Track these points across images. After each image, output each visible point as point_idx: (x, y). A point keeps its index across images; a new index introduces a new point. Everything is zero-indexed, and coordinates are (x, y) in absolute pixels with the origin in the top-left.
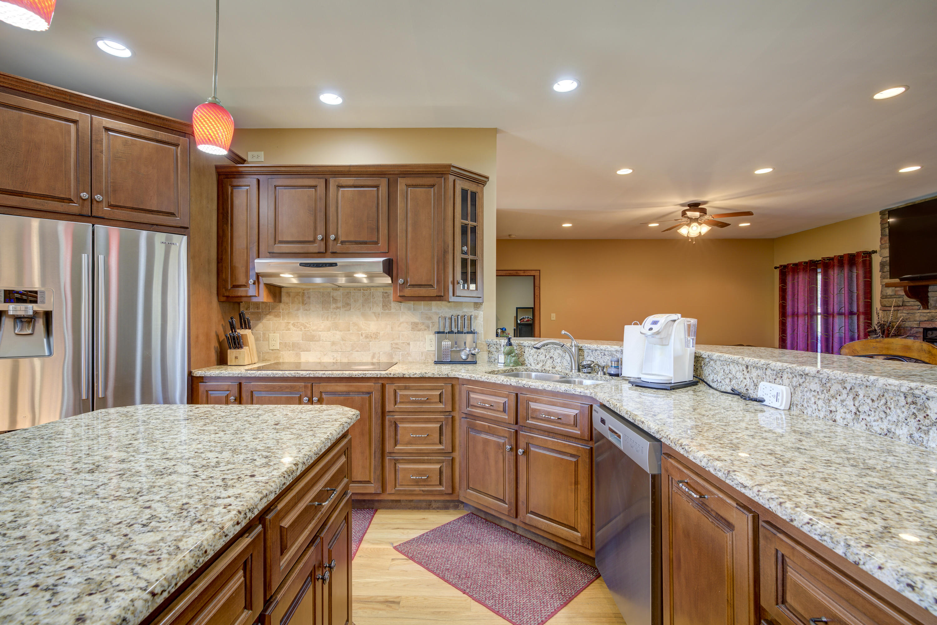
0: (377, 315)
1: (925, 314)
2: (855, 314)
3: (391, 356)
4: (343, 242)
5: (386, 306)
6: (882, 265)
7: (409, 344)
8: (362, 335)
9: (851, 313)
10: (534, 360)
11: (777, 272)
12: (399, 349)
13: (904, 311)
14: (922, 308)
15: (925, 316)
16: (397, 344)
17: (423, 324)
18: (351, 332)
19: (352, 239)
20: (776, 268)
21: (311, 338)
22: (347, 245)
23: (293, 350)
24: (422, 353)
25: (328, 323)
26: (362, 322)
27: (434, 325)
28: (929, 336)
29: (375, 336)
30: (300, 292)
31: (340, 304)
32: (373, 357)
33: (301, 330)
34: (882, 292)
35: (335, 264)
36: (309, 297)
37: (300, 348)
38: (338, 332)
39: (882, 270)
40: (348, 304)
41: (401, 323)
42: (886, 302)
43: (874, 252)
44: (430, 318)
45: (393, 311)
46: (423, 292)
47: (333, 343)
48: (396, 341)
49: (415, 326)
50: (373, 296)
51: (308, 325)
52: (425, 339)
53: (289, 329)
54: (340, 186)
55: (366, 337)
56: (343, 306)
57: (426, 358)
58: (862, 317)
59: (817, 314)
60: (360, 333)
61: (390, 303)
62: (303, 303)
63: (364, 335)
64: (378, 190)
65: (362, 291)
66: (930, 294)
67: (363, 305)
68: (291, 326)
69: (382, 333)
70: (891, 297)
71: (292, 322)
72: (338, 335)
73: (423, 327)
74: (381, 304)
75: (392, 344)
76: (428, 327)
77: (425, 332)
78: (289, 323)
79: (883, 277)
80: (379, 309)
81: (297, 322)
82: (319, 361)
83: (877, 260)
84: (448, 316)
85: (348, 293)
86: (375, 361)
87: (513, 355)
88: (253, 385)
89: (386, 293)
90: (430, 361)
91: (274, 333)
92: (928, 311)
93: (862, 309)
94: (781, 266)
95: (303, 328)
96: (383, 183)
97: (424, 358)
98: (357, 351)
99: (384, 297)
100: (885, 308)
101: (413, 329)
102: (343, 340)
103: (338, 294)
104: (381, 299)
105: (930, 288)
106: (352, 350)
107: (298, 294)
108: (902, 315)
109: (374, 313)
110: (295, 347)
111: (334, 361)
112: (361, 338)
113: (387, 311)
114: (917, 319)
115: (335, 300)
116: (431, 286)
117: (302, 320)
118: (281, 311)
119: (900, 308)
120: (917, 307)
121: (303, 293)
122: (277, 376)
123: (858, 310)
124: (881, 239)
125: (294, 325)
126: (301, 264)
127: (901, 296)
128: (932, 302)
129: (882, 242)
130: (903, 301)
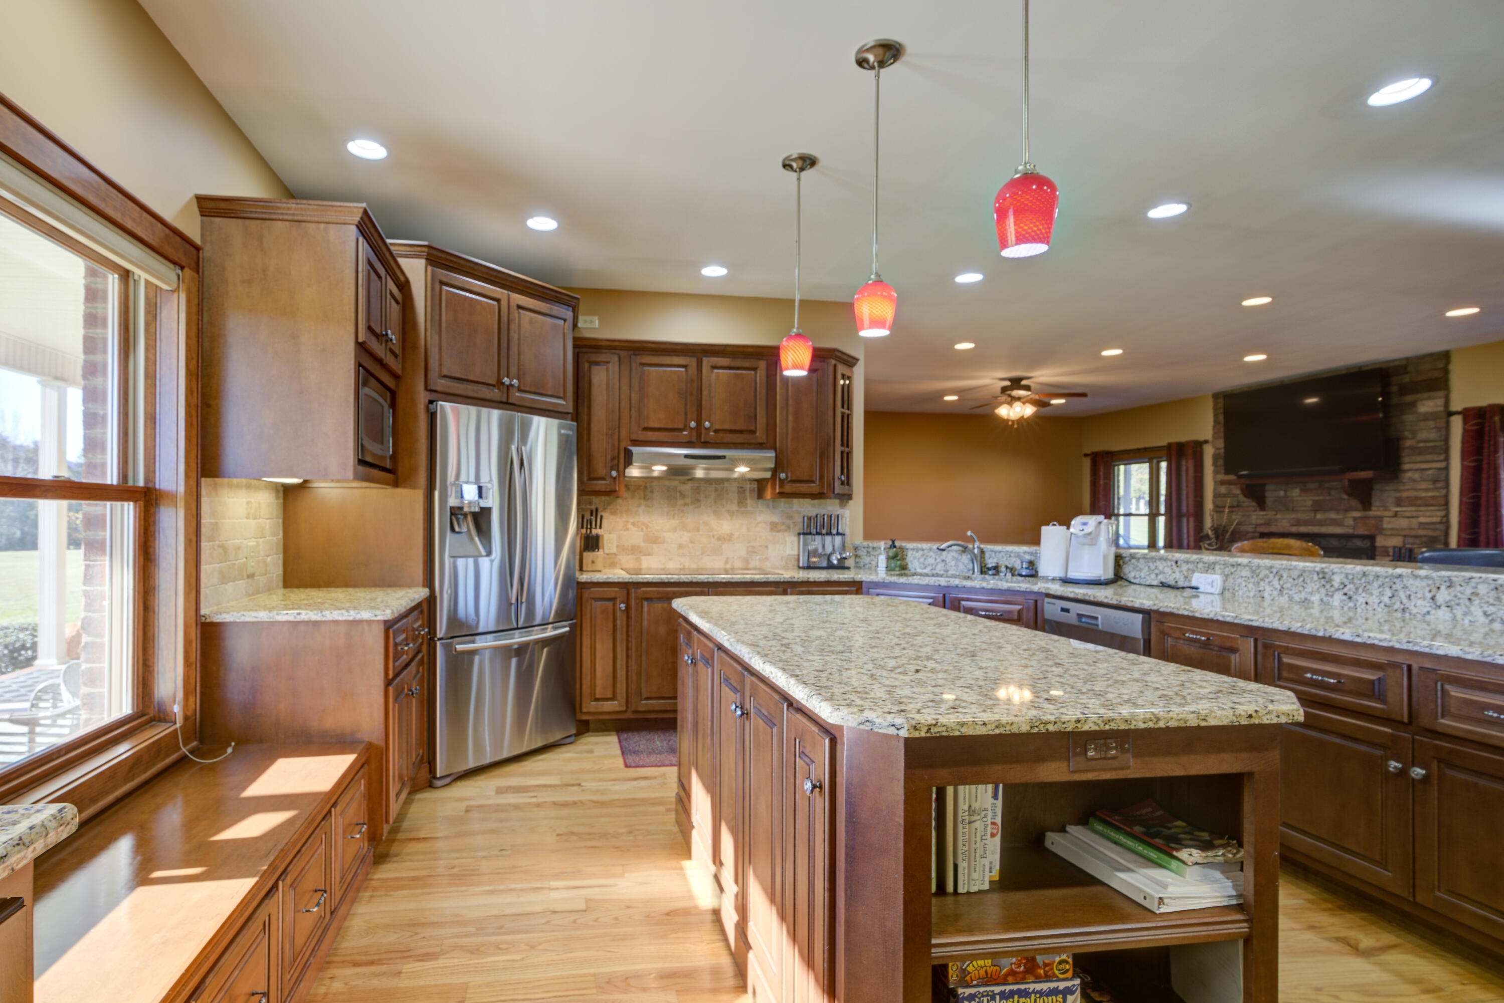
0: (731, 514)
1: (1261, 517)
2: (1184, 516)
3: (746, 560)
4: (716, 431)
5: (741, 502)
6: (1215, 458)
7: (767, 547)
8: (713, 536)
10: (920, 563)
11: (1088, 461)
12: (755, 552)
13: (1240, 513)
15: (1261, 519)
16: (753, 547)
17: (783, 524)
18: (701, 533)
19: (727, 427)
20: (1086, 456)
21: (654, 540)
22: (721, 435)
23: (632, 554)
24: (782, 558)
25: (674, 522)
26: (713, 522)
27: (795, 526)
29: (729, 538)
30: (641, 486)
31: (688, 501)
32: (727, 562)
33: (642, 530)
34: (1214, 490)
35: (724, 457)
36: (652, 492)
37: (640, 552)
38: (685, 533)
39: (1215, 463)
40: (698, 500)
41: (759, 523)
42: (1221, 502)
43: (1206, 442)
44: (791, 517)
45: (749, 508)
46: (804, 488)
47: (680, 546)
48: (752, 544)
49: (774, 527)
50: (727, 491)
51: (650, 525)
52: (786, 541)
53: (627, 530)
54: (714, 367)
55: (719, 539)
56: (693, 503)
57: (786, 563)
58: (1192, 520)
60: (711, 534)
61: (746, 499)
62: (645, 498)
63: (716, 537)
64: (756, 374)
65: (714, 485)
66: (1268, 494)
67: (715, 502)
68: (630, 526)
69: (736, 534)
70: (1225, 496)
71: (631, 520)
72: (686, 537)
73: (783, 528)
74: (736, 501)
75: (748, 547)
76: (789, 528)
77: (786, 534)
78: (627, 522)
79: (1216, 472)
80: (734, 507)
81: (638, 522)
82: (663, 567)
83: (1209, 452)
84: (814, 515)
85: (698, 487)
86: (729, 566)
87: (898, 558)
88: (643, 591)
89: (742, 487)
90: (790, 566)
91: (610, 533)
92: (1264, 513)
93: (1191, 510)
94: (1092, 453)
95: (644, 528)
96: (762, 365)
97: (784, 563)
98: (708, 555)
99: (739, 492)
100: (1218, 509)
101: (772, 530)
102: (692, 542)
103: (687, 488)
104: (736, 495)
105: (1268, 487)
106: (702, 554)
107: (638, 487)
108: (1237, 518)
109: (728, 511)
110: (635, 550)
111: (681, 567)
112: (713, 540)
113: (743, 509)
114: (1253, 522)
115: (683, 496)
116: (813, 482)
117: (643, 517)
118: (618, 507)
119: (1234, 509)
120: (1253, 509)
121: (645, 488)
122: (672, 581)
123: (1188, 511)
124: (1214, 427)
125: (633, 524)
126: (687, 456)
127: (1236, 496)
128: (1269, 502)
129: (1214, 430)
130: (1237, 502)
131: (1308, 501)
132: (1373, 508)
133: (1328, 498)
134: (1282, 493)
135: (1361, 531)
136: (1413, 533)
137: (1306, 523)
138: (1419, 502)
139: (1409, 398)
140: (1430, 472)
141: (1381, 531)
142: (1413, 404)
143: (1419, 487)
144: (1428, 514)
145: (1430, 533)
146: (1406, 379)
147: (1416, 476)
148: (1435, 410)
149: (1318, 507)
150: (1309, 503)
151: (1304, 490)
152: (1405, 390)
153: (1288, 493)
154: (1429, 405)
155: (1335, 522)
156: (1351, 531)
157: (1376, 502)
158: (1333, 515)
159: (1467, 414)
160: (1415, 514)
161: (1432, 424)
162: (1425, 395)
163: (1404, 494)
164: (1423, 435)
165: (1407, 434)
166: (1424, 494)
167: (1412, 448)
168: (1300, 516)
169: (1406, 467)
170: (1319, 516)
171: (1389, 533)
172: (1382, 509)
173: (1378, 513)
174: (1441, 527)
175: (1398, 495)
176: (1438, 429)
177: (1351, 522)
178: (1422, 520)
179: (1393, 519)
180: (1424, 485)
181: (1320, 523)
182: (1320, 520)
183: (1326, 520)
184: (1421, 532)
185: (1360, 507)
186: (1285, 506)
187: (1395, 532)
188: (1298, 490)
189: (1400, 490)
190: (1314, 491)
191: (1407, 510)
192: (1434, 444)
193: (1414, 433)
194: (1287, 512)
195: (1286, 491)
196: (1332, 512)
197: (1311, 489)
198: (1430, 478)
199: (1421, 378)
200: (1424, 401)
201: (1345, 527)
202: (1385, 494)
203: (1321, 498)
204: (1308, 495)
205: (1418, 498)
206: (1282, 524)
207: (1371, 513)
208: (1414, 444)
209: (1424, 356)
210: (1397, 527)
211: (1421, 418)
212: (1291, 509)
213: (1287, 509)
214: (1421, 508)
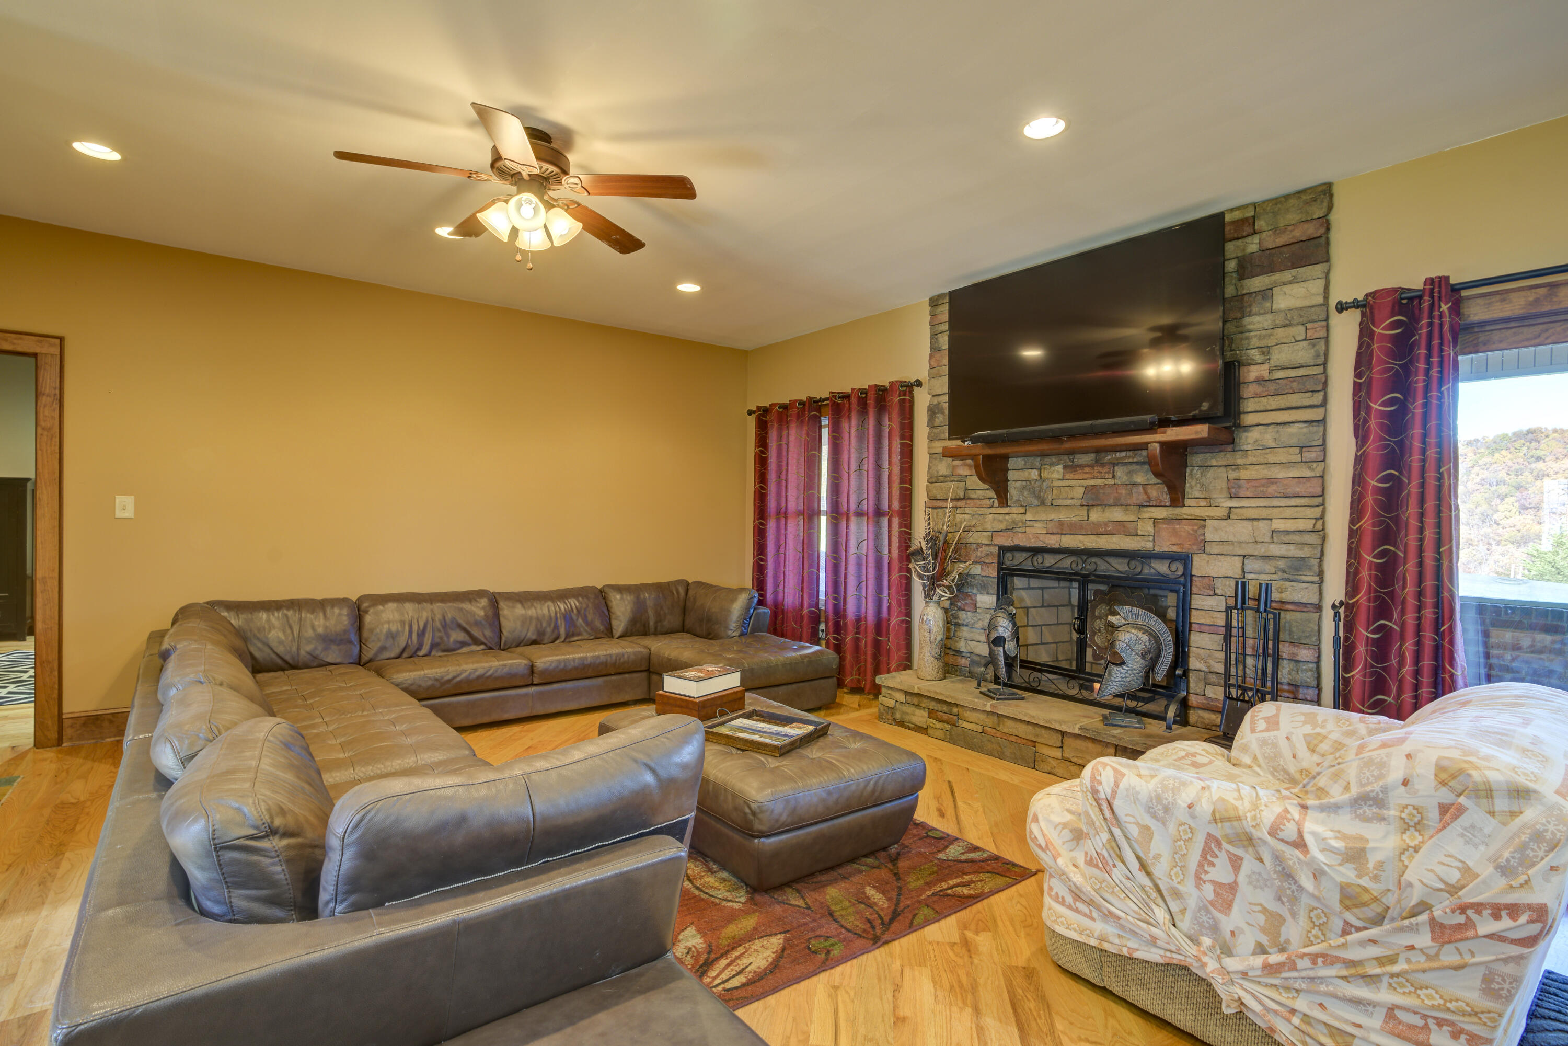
1: (1001, 517)
2: (884, 515)
6: (933, 411)
9: (879, 513)
11: (752, 421)
13: (967, 511)
14: (995, 503)
15: (1001, 522)
20: (750, 413)
28: (1008, 564)
34: (929, 468)
39: (931, 425)
42: (939, 490)
43: (919, 383)
58: (896, 521)
59: (819, 513)
66: (1011, 475)
70: (945, 479)
79: (932, 439)
83: (921, 402)
92: (1007, 510)
93: (896, 505)
94: (759, 408)
100: (935, 502)
105: (1012, 463)
108: (964, 518)
114: (989, 527)
119: (959, 504)
120: (988, 502)
123: (890, 507)
124: (931, 356)
127: (962, 479)
128: (1013, 491)
129: (934, 364)
130: (966, 489)
131: (1076, 487)
132: (1187, 502)
133: (1111, 482)
134: (1034, 474)
135: (1165, 546)
136: (1262, 550)
137: (1073, 528)
138: (1272, 489)
139: (1257, 283)
140: (1294, 429)
141: (1203, 545)
142: (1267, 294)
143: (1272, 459)
144: (1289, 512)
145: (1293, 551)
146: (1252, 245)
147: (1269, 437)
148: (1307, 303)
149: (1093, 499)
150: (1079, 492)
151: (1071, 468)
152: (1247, 268)
153: (1045, 474)
154: (1293, 295)
155: (1122, 528)
156: (1149, 546)
157: (1193, 487)
158: (1117, 514)
159: (1371, 306)
160: (1264, 513)
161: (1299, 331)
162: (1287, 275)
163: (1245, 474)
164: (1280, 356)
165: (1255, 354)
166: (1281, 474)
167: (1260, 381)
168: (1064, 515)
169: (1248, 419)
170: (1096, 516)
171: (1215, 549)
172: (1203, 503)
173: (1199, 512)
174: (1313, 539)
175: (1233, 475)
176: (1313, 342)
177: (1150, 528)
178: (1278, 525)
179: (1223, 523)
180: (1282, 456)
181: (1098, 529)
182: (1097, 524)
183: (1106, 524)
184: (1276, 550)
185: (1166, 498)
186: (1038, 497)
187: (1226, 549)
188: (1060, 468)
189: (1236, 467)
190: (1087, 469)
191: (1250, 505)
192: (1301, 372)
193: (1266, 351)
194: (1042, 508)
195: (1040, 470)
196: (1117, 508)
197: (1082, 467)
198: (1294, 441)
199: (1280, 241)
200: (1286, 288)
201: (1138, 538)
202: (1210, 474)
203: (1099, 482)
204: (1077, 477)
205: (1271, 481)
206: (1033, 530)
207: (1184, 511)
208: (1266, 375)
209: (1287, 197)
210: (1231, 538)
211: (1280, 320)
212: (1048, 502)
213: (1043, 503)
214: (1276, 502)
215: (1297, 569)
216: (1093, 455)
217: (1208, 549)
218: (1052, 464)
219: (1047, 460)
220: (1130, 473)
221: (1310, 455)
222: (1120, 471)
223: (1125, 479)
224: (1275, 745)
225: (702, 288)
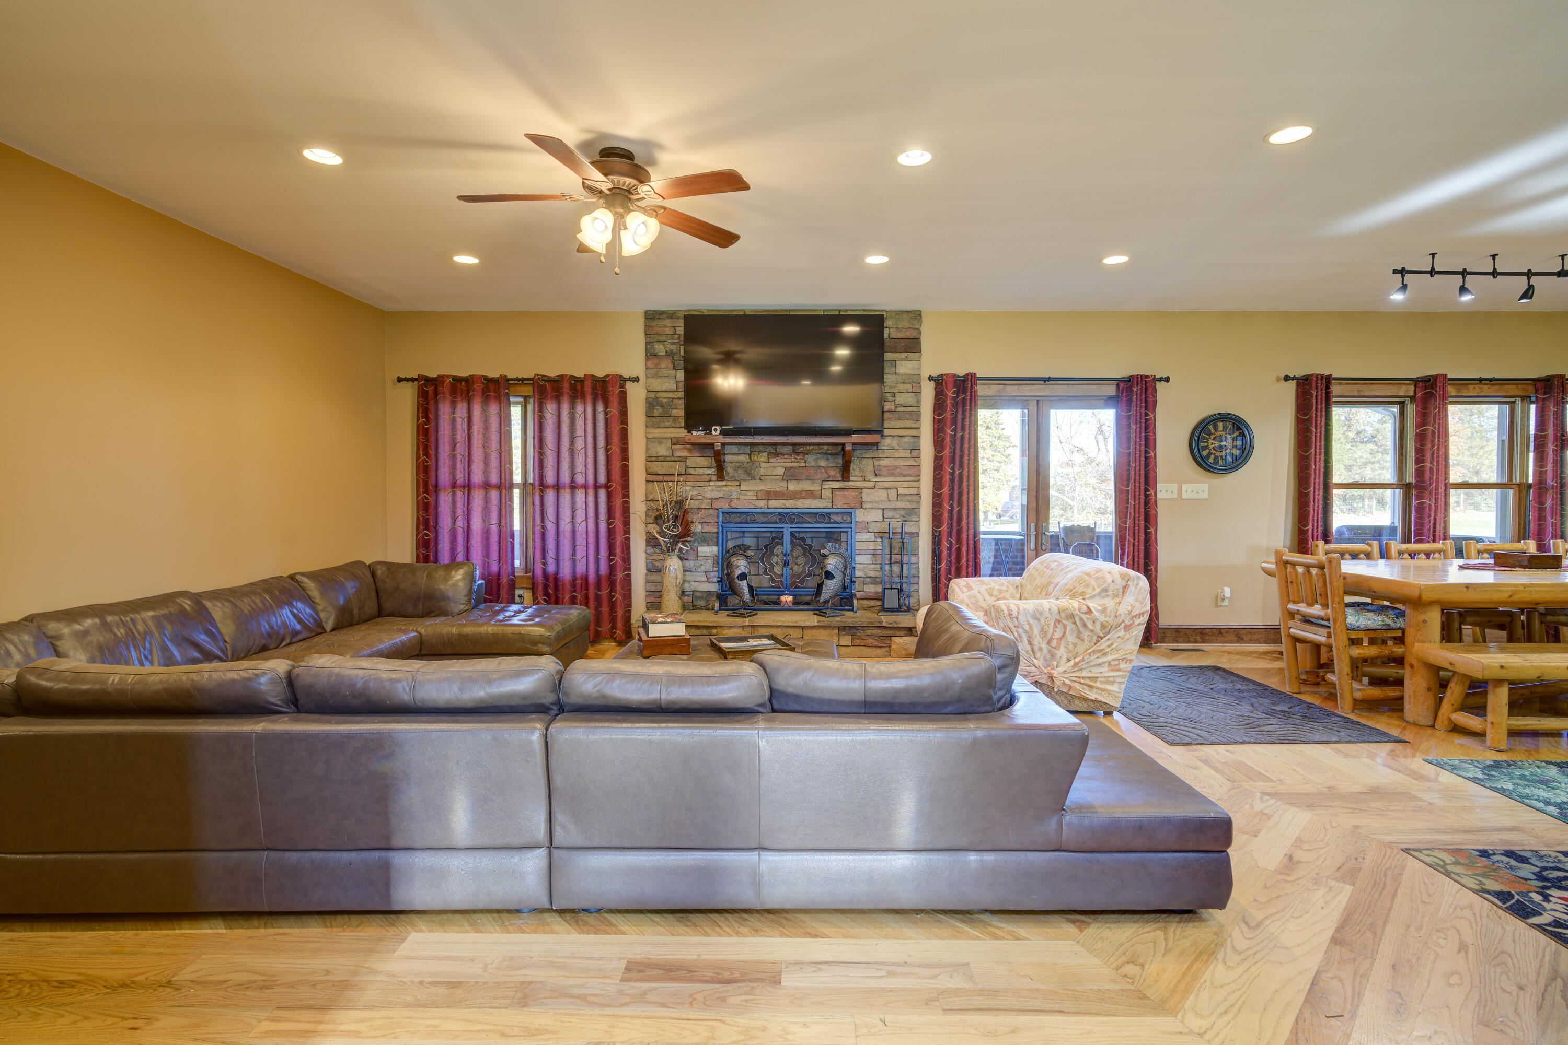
1: (719, 488)
6: (652, 404)
13: (691, 484)
14: (714, 478)
15: (719, 491)
34: (647, 449)
39: (646, 413)
42: (657, 467)
43: (636, 380)
66: (728, 459)
70: (665, 459)
79: (648, 424)
83: (636, 397)
92: (724, 483)
100: (652, 477)
105: (728, 449)
114: (708, 496)
119: (681, 478)
120: (707, 477)
123: (610, 480)
124: (647, 360)
127: (683, 459)
128: (729, 469)
129: (650, 364)
130: (686, 467)
131: (779, 468)
132: (852, 478)
133: (803, 465)
134: (747, 458)
135: (840, 505)
136: (892, 505)
137: (778, 495)
138: (897, 472)
139: (889, 356)
140: (906, 439)
141: (861, 505)
142: (894, 363)
143: (896, 455)
144: (906, 484)
145: (906, 505)
147: (895, 443)
148: (911, 372)
149: (790, 475)
150: (781, 471)
151: (774, 455)
153: (754, 459)
154: (905, 368)
155: (811, 495)
156: (829, 506)
157: (855, 471)
158: (808, 486)
159: (939, 381)
160: (894, 485)
161: (908, 387)
162: (903, 355)
163: (884, 463)
164: (900, 399)
165: (891, 396)
166: (902, 463)
167: (893, 412)
168: (770, 486)
169: (888, 433)
170: (793, 486)
171: (867, 506)
172: (861, 479)
173: (858, 484)
174: (914, 498)
175: (876, 463)
176: (914, 394)
177: (829, 495)
178: (900, 491)
179: (872, 491)
180: (902, 454)
181: (795, 496)
182: (795, 492)
183: (801, 492)
184: (900, 505)
185: (839, 476)
186: (749, 474)
187: (875, 505)
188: (765, 454)
189: (879, 458)
190: (786, 456)
191: (886, 481)
192: (910, 409)
193: (894, 395)
194: (753, 482)
195: (750, 455)
196: (806, 482)
197: (782, 454)
198: (906, 446)
199: (901, 335)
200: (903, 362)
201: (823, 501)
202: (865, 461)
203: (796, 465)
204: (779, 461)
205: (896, 467)
206: (746, 497)
207: (850, 483)
208: (893, 408)
209: (902, 312)
210: (877, 499)
211: (900, 380)
212: (758, 477)
213: (753, 478)
214: (899, 479)
215: (910, 515)
216: (791, 447)
217: (864, 506)
218: (759, 452)
219: (756, 449)
220: (816, 460)
221: (915, 454)
222: (810, 458)
223: (813, 464)
224: (975, 597)
225: (481, 261)
